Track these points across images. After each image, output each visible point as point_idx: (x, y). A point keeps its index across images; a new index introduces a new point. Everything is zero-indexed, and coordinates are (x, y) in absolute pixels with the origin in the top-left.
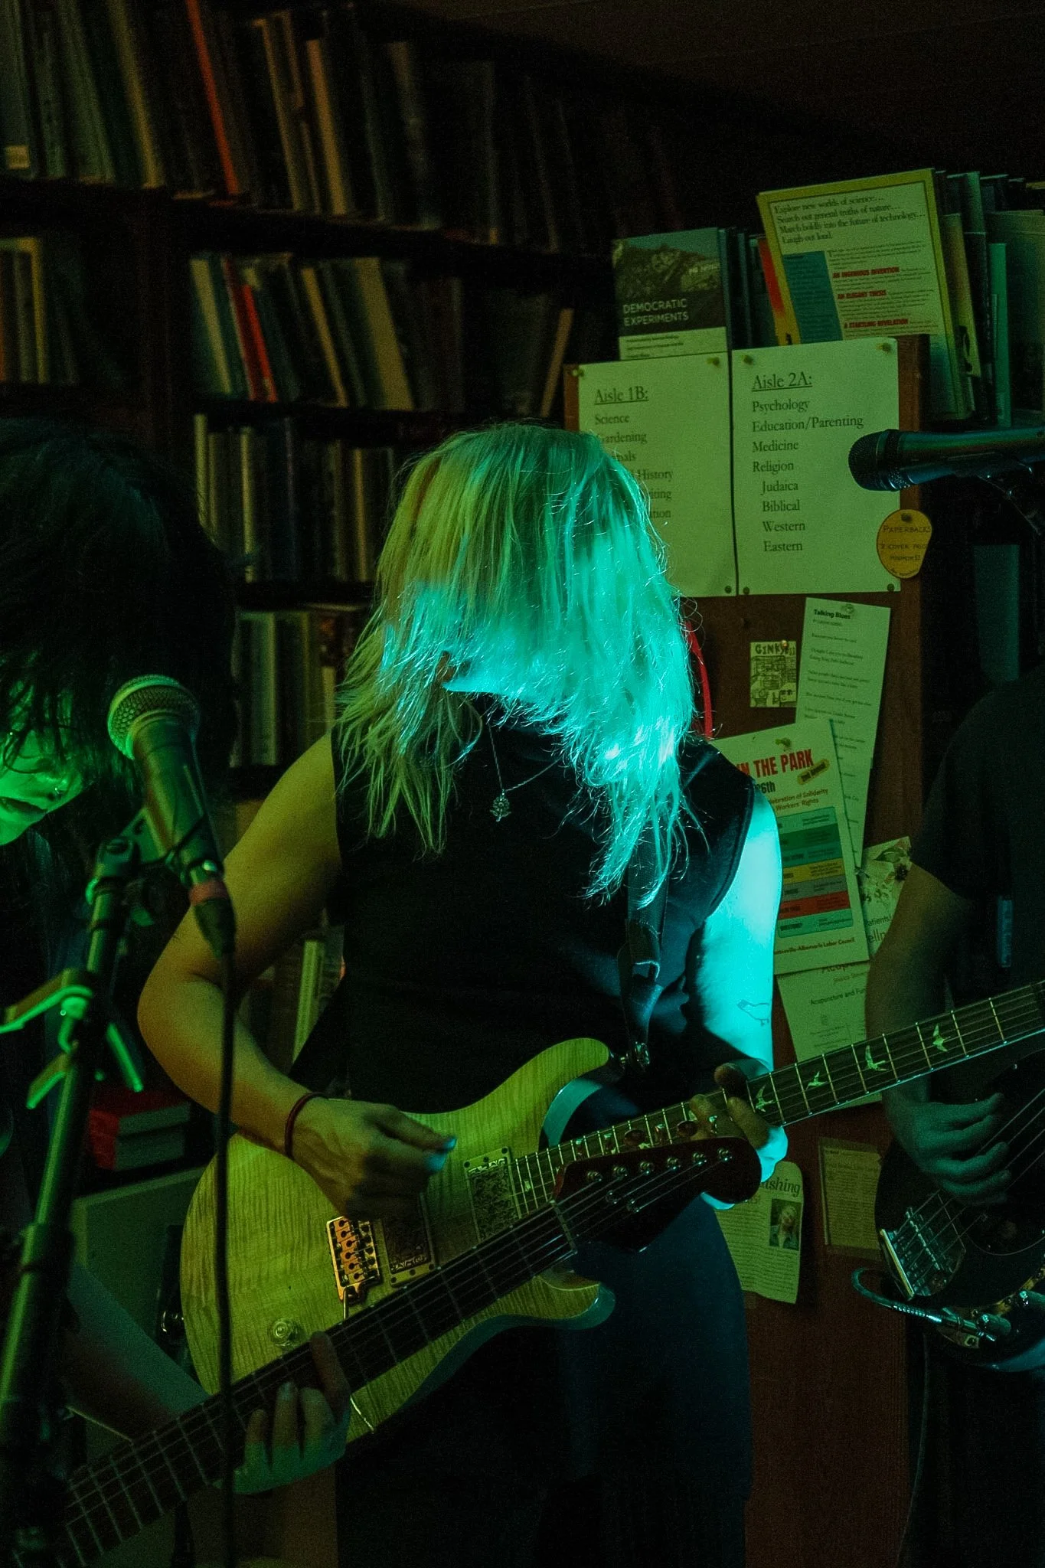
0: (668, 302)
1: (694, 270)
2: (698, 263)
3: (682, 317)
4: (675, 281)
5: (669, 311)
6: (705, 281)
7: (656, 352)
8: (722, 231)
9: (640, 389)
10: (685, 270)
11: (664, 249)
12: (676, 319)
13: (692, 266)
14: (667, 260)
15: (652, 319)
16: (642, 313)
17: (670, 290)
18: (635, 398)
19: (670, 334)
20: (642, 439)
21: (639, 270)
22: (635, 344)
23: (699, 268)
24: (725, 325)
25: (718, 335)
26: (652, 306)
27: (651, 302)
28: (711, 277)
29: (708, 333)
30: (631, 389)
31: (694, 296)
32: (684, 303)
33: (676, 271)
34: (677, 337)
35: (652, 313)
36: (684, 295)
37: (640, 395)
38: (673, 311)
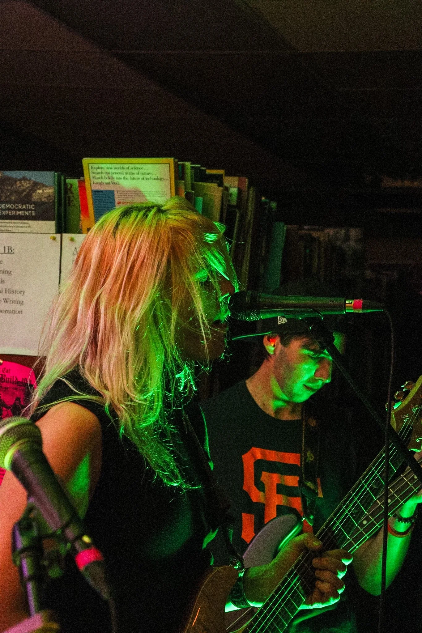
0: (24, 205)
1: (41, 191)
2: (43, 188)
3: (31, 214)
4: (29, 195)
5: (24, 210)
6: (45, 197)
7: (15, 230)
8: (56, 174)
9: (10, 248)
10: (35, 191)
11: (24, 179)
12: (28, 214)
13: (39, 189)
14: (25, 184)
15: (14, 213)
16: (8, 209)
17: (26, 199)
18: (7, 251)
19: (24, 221)
20: (10, 273)
21: (9, 188)
22: (3, 224)
23: (43, 190)
24: (54, 220)
25: (51, 225)
26: (15, 206)
27: (14, 204)
28: (49, 196)
29: (45, 223)
30: (5, 247)
31: (39, 204)
32: (33, 207)
33: (30, 191)
34: (28, 223)
35: (15, 210)
36: (34, 203)
37: (10, 251)
38: (27, 210)
